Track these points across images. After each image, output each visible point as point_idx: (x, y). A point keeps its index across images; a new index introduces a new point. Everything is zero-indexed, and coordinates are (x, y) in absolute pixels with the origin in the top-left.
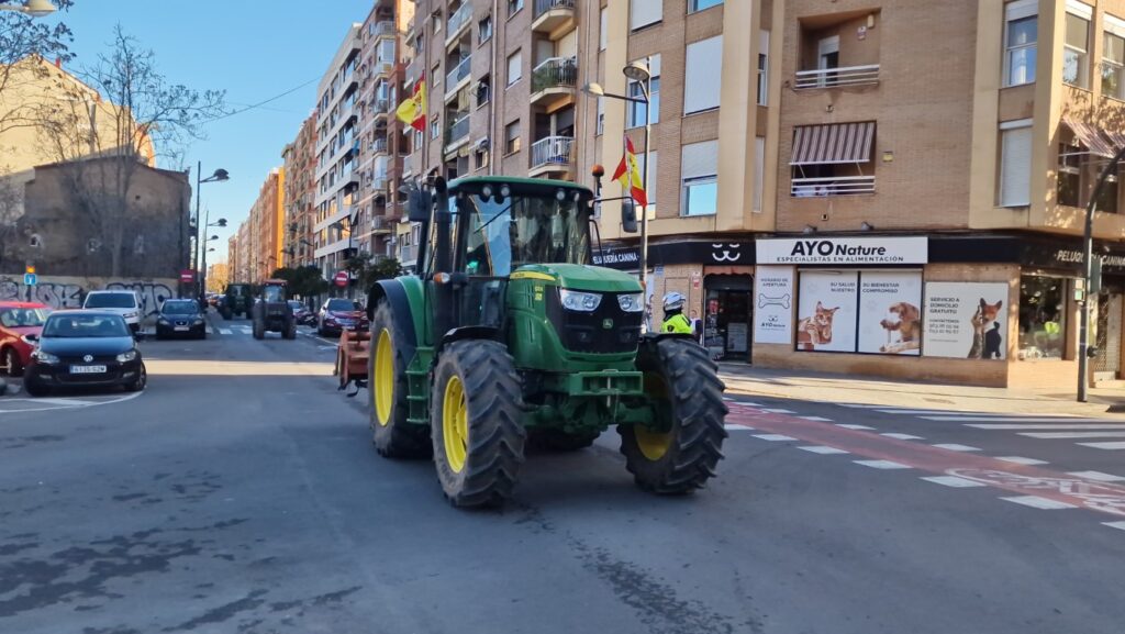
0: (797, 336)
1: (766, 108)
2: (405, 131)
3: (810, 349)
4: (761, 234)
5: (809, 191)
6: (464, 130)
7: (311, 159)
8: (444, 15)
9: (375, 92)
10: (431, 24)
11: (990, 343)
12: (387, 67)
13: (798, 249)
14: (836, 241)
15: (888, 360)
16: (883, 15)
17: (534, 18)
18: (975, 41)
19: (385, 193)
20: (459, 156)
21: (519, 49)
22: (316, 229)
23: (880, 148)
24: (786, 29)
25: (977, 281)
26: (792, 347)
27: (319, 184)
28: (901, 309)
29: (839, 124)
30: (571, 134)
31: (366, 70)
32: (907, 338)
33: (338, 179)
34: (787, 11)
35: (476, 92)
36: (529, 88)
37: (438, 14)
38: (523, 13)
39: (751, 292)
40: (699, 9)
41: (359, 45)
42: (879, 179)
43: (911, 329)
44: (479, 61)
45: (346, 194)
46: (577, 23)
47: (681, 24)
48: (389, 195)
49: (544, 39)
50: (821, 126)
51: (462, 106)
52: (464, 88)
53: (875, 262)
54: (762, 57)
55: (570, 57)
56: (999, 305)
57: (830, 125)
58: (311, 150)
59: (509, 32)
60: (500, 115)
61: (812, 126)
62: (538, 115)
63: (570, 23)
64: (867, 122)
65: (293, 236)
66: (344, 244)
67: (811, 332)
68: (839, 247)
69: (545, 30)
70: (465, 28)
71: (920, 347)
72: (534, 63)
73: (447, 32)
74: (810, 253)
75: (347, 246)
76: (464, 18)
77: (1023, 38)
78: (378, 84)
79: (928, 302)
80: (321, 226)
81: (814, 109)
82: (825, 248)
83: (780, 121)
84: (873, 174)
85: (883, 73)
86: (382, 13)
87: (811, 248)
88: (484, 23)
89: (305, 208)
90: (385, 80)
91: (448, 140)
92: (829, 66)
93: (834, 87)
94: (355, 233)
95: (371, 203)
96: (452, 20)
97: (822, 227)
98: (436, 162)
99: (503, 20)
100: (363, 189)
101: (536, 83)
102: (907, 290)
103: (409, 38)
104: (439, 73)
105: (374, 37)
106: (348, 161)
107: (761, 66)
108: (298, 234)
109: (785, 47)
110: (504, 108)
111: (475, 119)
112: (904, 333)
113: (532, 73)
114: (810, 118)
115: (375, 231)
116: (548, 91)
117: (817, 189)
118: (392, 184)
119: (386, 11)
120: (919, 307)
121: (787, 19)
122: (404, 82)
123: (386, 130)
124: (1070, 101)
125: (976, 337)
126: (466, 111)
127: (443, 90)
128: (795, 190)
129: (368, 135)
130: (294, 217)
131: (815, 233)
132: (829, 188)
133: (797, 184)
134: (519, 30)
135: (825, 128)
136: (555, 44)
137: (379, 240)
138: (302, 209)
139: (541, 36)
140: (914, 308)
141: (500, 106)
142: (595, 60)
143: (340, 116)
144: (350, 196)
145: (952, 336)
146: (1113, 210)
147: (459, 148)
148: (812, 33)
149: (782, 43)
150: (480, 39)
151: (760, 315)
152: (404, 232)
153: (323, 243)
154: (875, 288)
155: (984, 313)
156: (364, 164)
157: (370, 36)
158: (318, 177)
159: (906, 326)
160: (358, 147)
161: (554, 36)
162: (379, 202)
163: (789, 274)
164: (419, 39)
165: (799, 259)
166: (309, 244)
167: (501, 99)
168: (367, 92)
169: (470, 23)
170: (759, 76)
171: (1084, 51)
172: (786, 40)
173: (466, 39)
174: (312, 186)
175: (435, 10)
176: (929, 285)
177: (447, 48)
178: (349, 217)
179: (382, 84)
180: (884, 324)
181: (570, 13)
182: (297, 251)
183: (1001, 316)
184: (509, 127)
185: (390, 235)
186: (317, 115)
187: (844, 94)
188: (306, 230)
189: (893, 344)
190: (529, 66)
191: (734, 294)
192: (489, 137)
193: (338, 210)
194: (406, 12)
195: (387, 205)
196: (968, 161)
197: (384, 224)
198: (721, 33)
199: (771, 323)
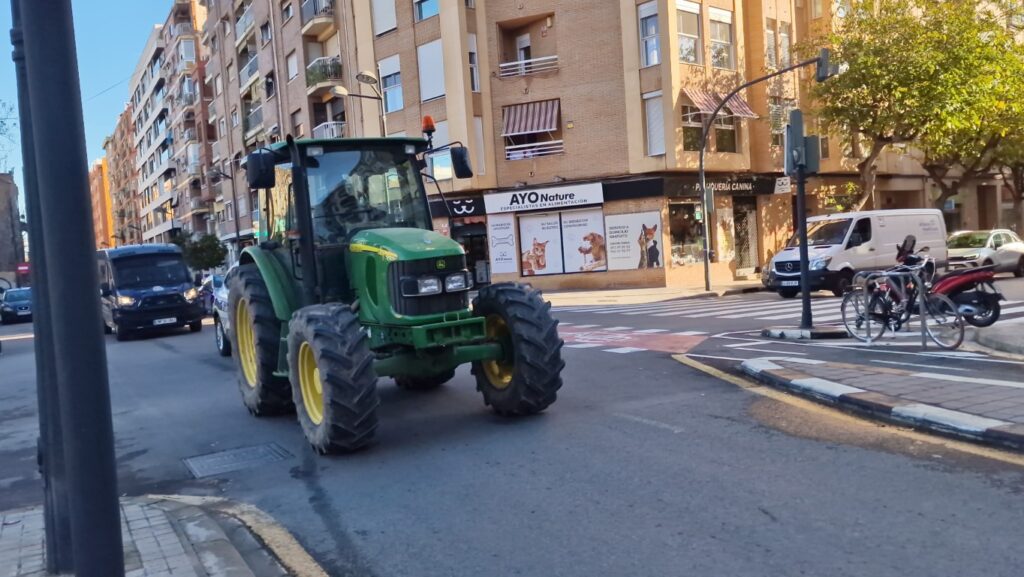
0: (521, 265)
1: (480, 94)
2: (210, 122)
3: (532, 274)
4: (487, 191)
5: (518, 155)
6: (259, 118)
7: (130, 149)
8: (232, 19)
9: (181, 87)
10: (222, 27)
11: (652, 256)
12: (190, 65)
13: (514, 200)
14: (540, 192)
15: (584, 276)
16: (556, 17)
17: (303, 25)
18: (620, 34)
19: (199, 176)
20: (257, 141)
21: (294, 50)
22: (142, 213)
23: (564, 119)
24: (489, 31)
25: (639, 212)
26: (519, 274)
27: (141, 172)
28: (591, 238)
29: (534, 103)
30: (343, 119)
31: (171, 68)
32: (597, 258)
33: (158, 167)
34: (488, 17)
35: (264, 86)
36: (305, 83)
37: (226, 18)
38: (293, 20)
39: (486, 235)
40: (424, 17)
41: (162, 45)
42: (567, 142)
43: (599, 252)
44: (264, 59)
45: (166, 180)
46: (337, 27)
47: (411, 30)
48: (203, 178)
49: (312, 41)
50: (522, 104)
51: (255, 97)
52: (254, 82)
53: (568, 205)
54: (471, 54)
55: (335, 56)
56: (655, 227)
57: (528, 104)
58: (130, 141)
59: (285, 35)
60: (285, 105)
61: (516, 105)
62: (315, 104)
63: (331, 28)
64: (553, 100)
65: (122, 222)
66: (168, 226)
67: (531, 261)
68: (542, 196)
69: (312, 33)
70: (250, 32)
71: (606, 264)
72: (307, 62)
73: (236, 35)
74: (523, 202)
75: (170, 228)
76: (247, 24)
77: (652, 30)
78: (183, 80)
79: (608, 231)
80: (147, 210)
81: (515, 93)
82: (533, 198)
83: (492, 103)
84: (561, 139)
85: (560, 62)
86: (179, 16)
87: (523, 198)
88: (265, 27)
89: (130, 195)
90: (189, 76)
91: (246, 127)
92: (526, 59)
93: (530, 74)
94: (177, 214)
95: (188, 186)
96: (239, 24)
97: (531, 182)
98: (239, 147)
99: (279, 25)
100: (180, 175)
101: (311, 77)
102: (593, 222)
103: (205, 38)
104: (233, 70)
105: (174, 38)
106: (164, 151)
107: (471, 60)
108: (126, 219)
109: (489, 46)
110: (288, 100)
111: (266, 108)
112: (595, 255)
113: (306, 70)
114: (512, 100)
115: (195, 212)
116: (320, 85)
117: (525, 153)
118: (205, 168)
119: (183, 14)
120: (603, 235)
121: (488, 24)
122: (204, 77)
123: (194, 122)
124: (690, 75)
125: (642, 252)
126: (258, 102)
127: (237, 85)
128: (509, 155)
129: (179, 125)
130: (121, 204)
131: (526, 187)
132: (533, 152)
133: (511, 150)
134: (292, 34)
135: (525, 107)
136: (323, 44)
137: (200, 219)
138: (127, 195)
139: (310, 38)
140: (599, 236)
141: (285, 98)
142: (354, 58)
143: (153, 109)
144: (169, 180)
145: (625, 254)
146: (734, 151)
147: (257, 134)
148: (510, 33)
149: (486, 42)
150: (263, 42)
151: (494, 252)
152: (221, 210)
153: (150, 226)
154: (573, 224)
155: (646, 235)
156: (179, 152)
157: (171, 37)
158: (139, 166)
159: (596, 250)
160: (172, 137)
161: (321, 38)
162: (195, 185)
163: (511, 219)
164: (213, 40)
165: (516, 207)
166: (137, 228)
167: (284, 93)
168: (174, 87)
169: (253, 28)
170: (472, 69)
171: (697, 37)
172: (489, 40)
173: (252, 41)
174: (134, 174)
175: (223, 15)
176: (607, 218)
177: (237, 48)
178: (171, 200)
179: (187, 79)
180: (581, 250)
181: (330, 20)
182: (127, 235)
183: (657, 236)
184: (293, 115)
185: (209, 213)
186: (132, 108)
187: (535, 79)
188: (134, 215)
189: (588, 263)
190: (303, 64)
191: (475, 239)
192: (279, 123)
193: (160, 195)
194: (200, 15)
195: (203, 187)
196: (625, 124)
197: (201, 204)
198: (440, 37)
199: (503, 258)
